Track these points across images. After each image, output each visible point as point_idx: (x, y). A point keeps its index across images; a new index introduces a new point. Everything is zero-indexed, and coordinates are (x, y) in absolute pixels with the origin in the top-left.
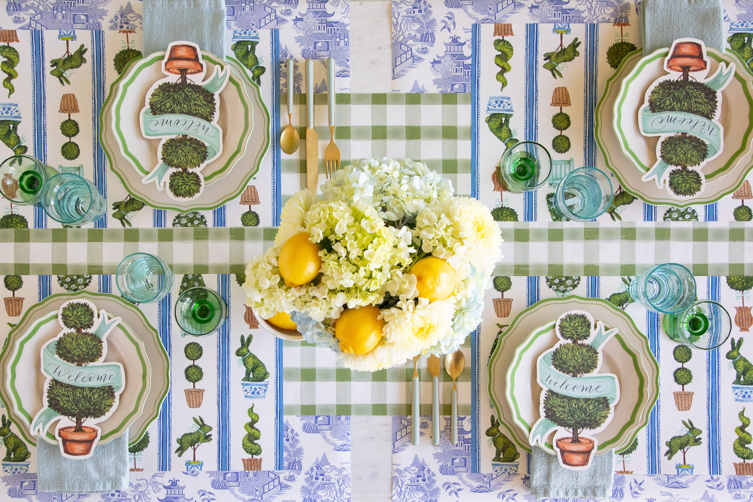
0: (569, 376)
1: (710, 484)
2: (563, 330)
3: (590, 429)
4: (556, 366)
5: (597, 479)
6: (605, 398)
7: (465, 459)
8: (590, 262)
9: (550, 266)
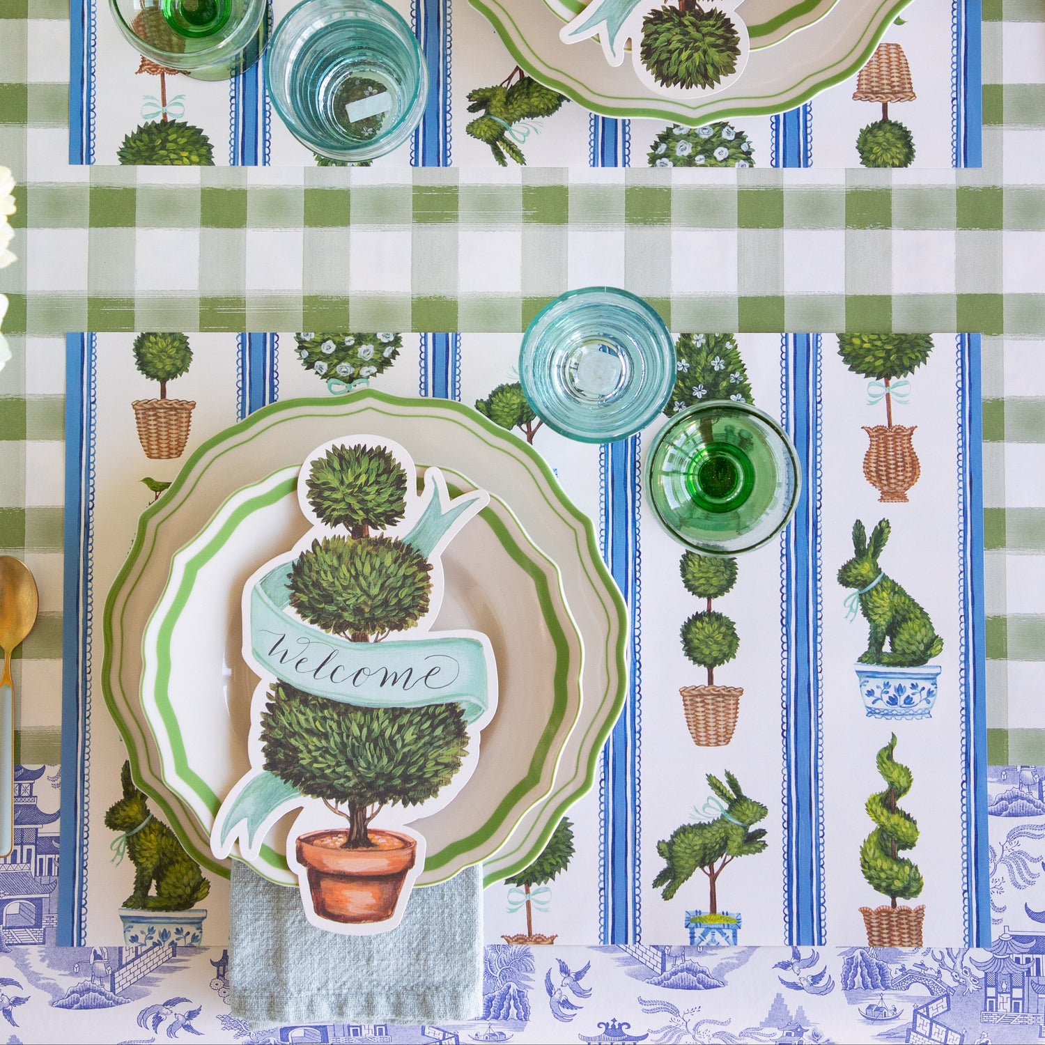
0: (340, 640)
1: (790, 976)
2: (320, 495)
3: (405, 804)
4: (301, 608)
5: (431, 963)
6: (452, 707)
7: (38, 902)
8: (429, 291)
9: (309, 301)
